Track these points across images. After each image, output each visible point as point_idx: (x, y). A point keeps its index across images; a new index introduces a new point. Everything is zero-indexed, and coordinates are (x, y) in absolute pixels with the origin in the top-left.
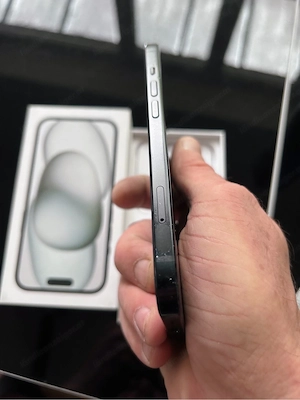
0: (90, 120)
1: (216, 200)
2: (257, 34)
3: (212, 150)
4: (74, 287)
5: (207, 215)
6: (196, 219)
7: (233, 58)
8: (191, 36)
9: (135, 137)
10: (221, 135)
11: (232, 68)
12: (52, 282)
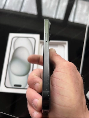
0: (27, 38)
1: (64, 67)
2: (78, 12)
3: (64, 46)
4: (22, 87)
5: (61, 72)
6: (57, 72)
7: (71, 19)
8: (58, 13)
9: (41, 42)
10: (67, 42)
11: (71, 22)
12: (15, 85)
